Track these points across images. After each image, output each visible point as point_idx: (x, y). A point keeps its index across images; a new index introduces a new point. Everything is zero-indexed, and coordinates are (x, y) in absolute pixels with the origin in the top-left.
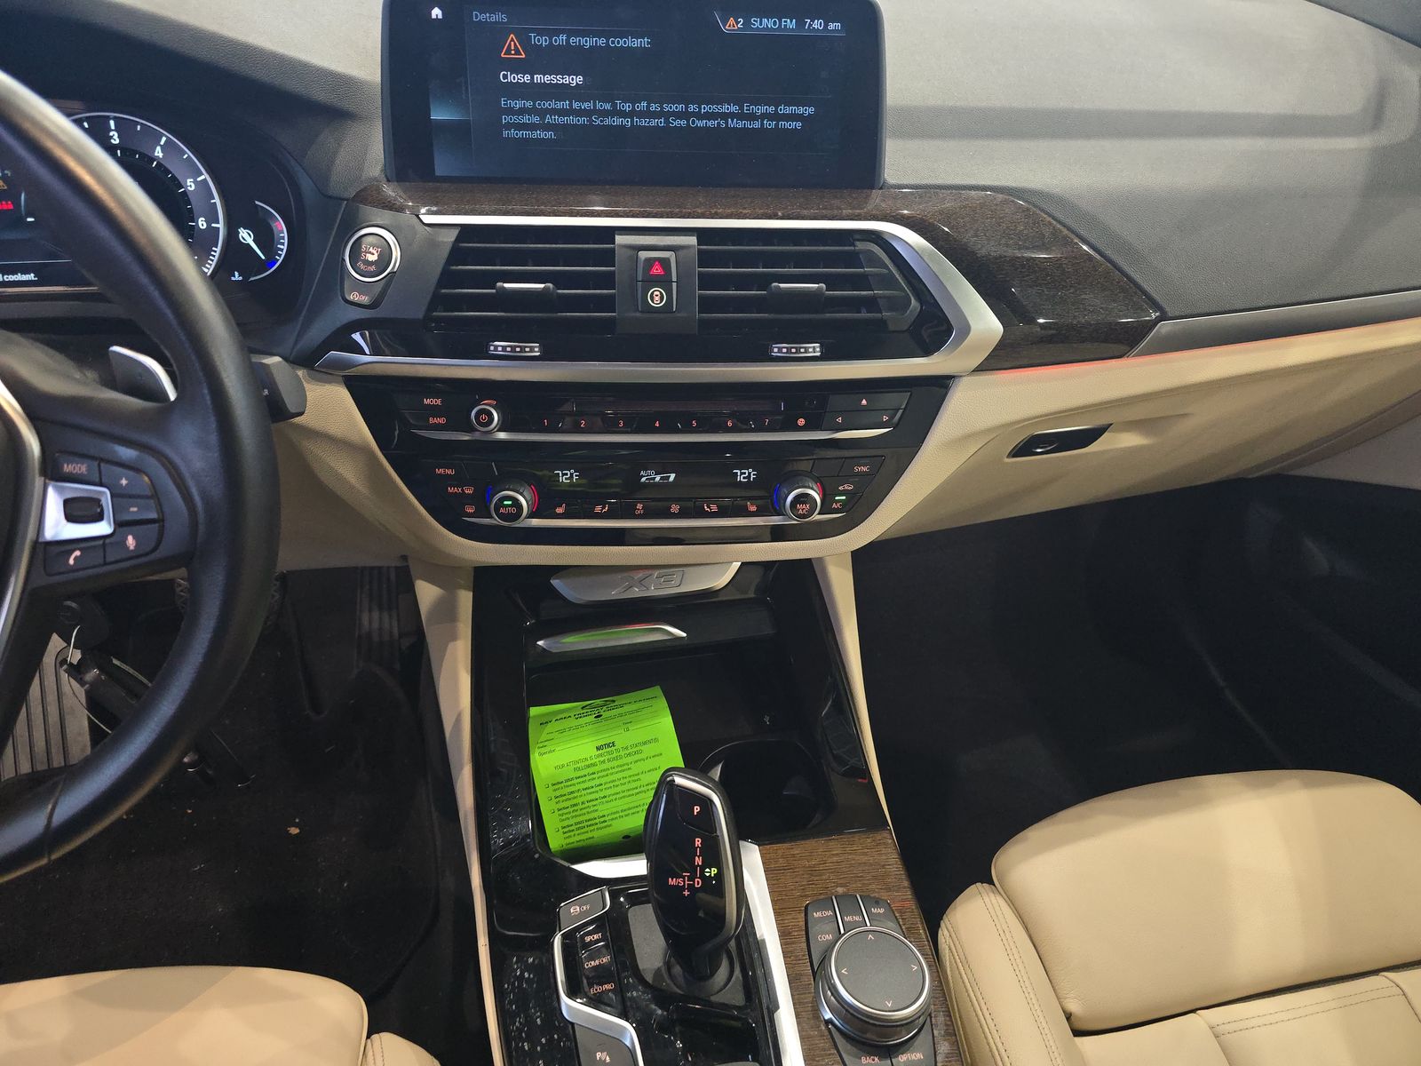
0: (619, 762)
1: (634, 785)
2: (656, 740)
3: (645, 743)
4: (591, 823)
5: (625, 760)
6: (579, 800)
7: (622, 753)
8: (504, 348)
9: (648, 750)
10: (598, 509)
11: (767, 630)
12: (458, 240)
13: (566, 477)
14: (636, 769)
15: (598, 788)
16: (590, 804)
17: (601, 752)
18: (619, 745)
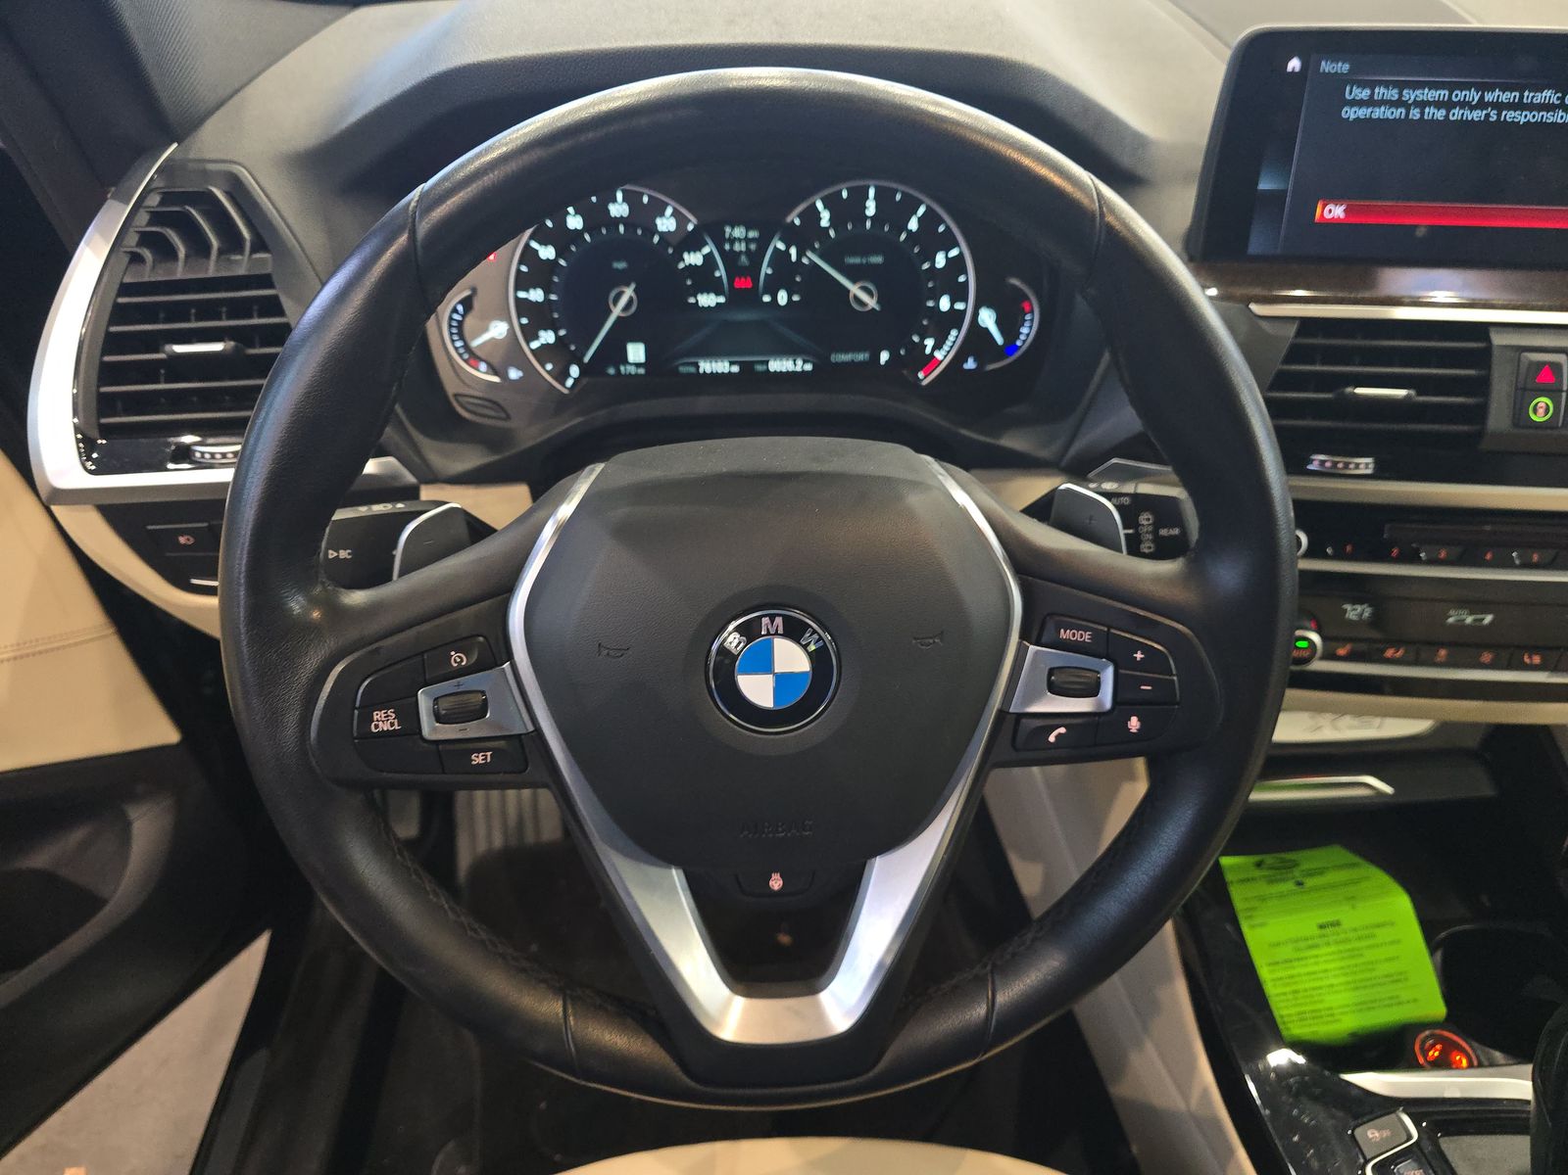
0: (1348, 946)
1: (1368, 975)
2: (1392, 924)
3: (1378, 926)
4: (1316, 1015)
5: (1358, 944)
6: (1300, 987)
7: (1351, 935)
8: (1323, 463)
9: (1383, 935)
10: (1389, 653)
11: (1485, 789)
12: (1298, 334)
13: (1354, 612)
14: (1370, 955)
15: (1321, 975)
16: (1314, 993)
17: (1323, 931)
18: (1346, 924)
